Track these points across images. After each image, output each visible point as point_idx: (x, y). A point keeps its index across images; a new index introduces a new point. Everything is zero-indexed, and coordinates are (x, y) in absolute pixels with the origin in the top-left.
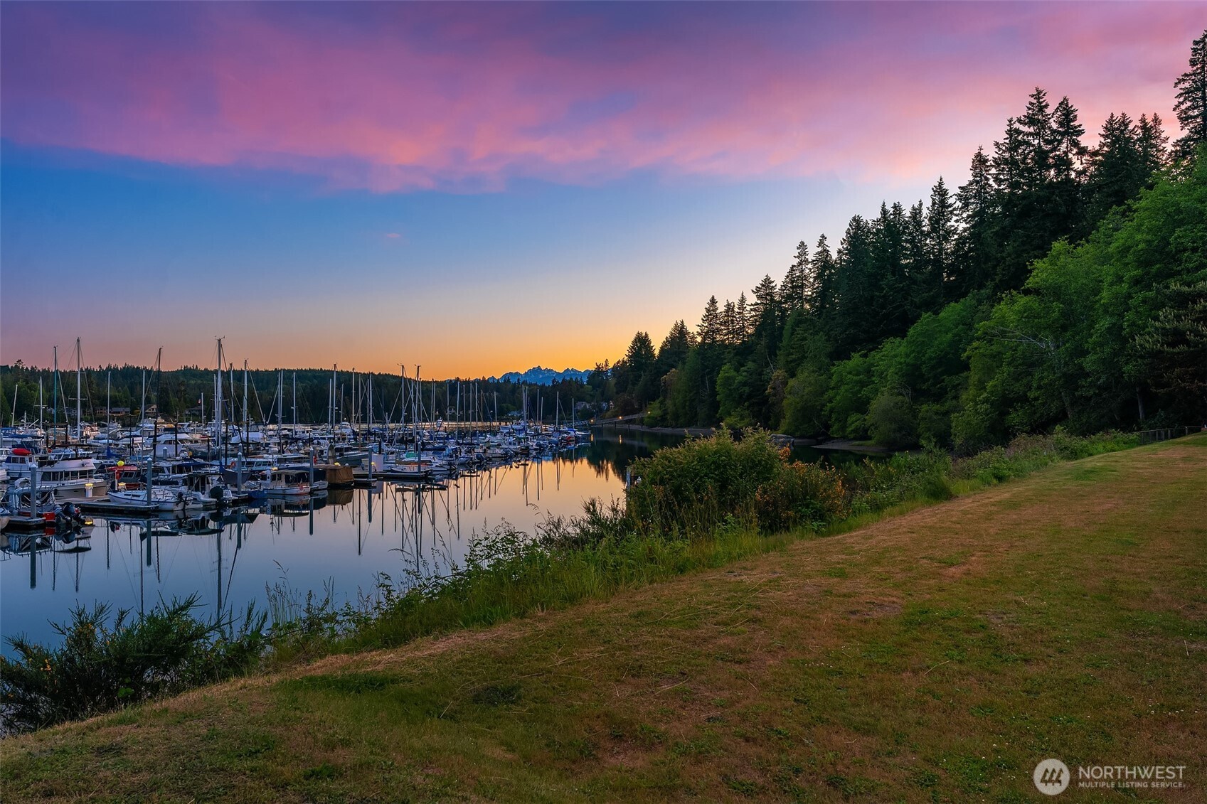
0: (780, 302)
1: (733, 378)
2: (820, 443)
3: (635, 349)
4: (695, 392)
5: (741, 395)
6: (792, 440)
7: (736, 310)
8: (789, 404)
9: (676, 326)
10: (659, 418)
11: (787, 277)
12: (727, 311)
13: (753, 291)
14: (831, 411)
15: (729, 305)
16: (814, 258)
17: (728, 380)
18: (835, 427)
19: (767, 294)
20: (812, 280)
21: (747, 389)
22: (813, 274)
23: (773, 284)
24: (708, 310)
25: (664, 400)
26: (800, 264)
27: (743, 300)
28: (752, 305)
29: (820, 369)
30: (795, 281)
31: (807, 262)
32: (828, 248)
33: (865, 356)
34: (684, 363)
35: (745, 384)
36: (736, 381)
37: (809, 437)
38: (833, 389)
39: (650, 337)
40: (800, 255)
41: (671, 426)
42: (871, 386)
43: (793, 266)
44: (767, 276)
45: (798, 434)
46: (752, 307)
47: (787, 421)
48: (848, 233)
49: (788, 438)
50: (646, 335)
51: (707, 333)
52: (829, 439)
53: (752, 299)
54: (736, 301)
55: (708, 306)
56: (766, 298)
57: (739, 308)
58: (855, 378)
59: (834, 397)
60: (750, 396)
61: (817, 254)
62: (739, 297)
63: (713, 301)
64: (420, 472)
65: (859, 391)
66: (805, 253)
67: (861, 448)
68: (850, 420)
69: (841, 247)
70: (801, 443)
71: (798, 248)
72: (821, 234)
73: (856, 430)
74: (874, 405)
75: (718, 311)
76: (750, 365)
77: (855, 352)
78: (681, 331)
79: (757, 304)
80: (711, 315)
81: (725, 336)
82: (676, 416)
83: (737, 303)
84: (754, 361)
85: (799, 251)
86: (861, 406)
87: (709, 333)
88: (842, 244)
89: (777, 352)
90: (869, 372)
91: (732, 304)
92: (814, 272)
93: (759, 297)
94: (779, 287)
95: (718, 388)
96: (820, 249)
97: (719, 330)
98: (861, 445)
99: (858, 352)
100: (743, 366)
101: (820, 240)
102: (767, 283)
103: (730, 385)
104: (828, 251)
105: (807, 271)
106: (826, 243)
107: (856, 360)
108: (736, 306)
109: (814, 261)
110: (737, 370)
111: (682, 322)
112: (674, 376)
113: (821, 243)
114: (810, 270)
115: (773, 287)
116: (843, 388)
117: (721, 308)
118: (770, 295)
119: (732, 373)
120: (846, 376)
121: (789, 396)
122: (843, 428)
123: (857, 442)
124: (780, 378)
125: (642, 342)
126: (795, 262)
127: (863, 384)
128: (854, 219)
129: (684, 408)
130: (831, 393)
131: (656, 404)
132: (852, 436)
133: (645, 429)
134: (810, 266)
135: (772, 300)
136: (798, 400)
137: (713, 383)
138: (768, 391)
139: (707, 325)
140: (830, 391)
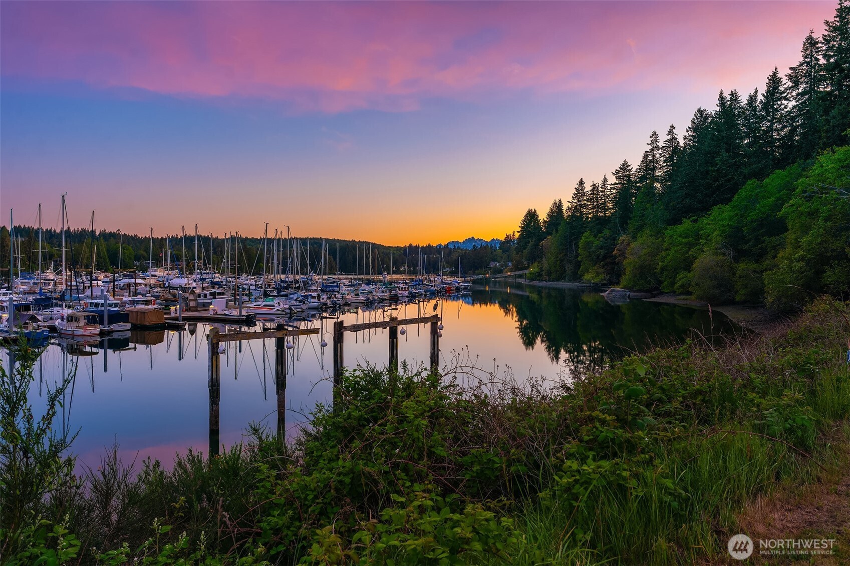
0: (636, 183)
1: (592, 242)
2: (653, 296)
3: (526, 222)
4: (564, 254)
5: (598, 256)
6: (628, 293)
7: (600, 189)
8: (629, 263)
9: (555, 204)
10: (537, 274)
11: (642, 161)
12: (592, 190)
13: (613, 174)
14: (663, 269)
15: (594, 185)
16: (664, 145)
17: (588, 244)
18: (665, 283)
19: (624, 176)
20: (661, 163)
21: (602, 252)
22: (662, 158)
23: (630, 168)
24: (577, 190)
25: (541, 260)
26: (652, 150)
27: (605, 181)
28: (612, 184)
29: (658, 233)
30: (648, 165)
31: (658, 147)
32: (676, 136)
33: (696, 221)
34: (557, 231)
35: (601, 248)
36: (594, 245)
37: (646, 291)
38: (667, 249)
39: (538, 213)
40: (652, 143)
41: (545, 280)
42: (698, 247)
43: (646, 152)
44: (625, 161)
45: (635, 289)
46: (612, 186)
47: (627, 277)
48: (693, 122)
49: (624, 291)
50: (535, 211)
51: (575, 208)
52: (662, 293)
53: (612, 180)
54: (599, 181)
55: (577, 186)
56: (623, 179)
57: (601, 188)
58: (684, 240)
59: (665, 257)
60: (605, 257)
61: (666, 141)
62: (602, 179)
63: (581, 183)
64: (240, 315)
65: (687, 252)
66: (656, 141)
67: (685, 302)
68: (678, 277)
69: (686, 134)
70: (637, 296)
71: (651, 137)
72: (670, 125)
73: (682, 286)
74: (697, 264)
75: (585, 190)
76: (607, 232)
77: (686, 218)
78: (558, 206)
79: (616, 184)
80: (579, 193)
81: (590, 210)
82: (549, 273)
83: (600, 183)
84: (610, 229)
85: (651, 139)
86: (687, 265)
87: (577, 209)
88: (687, 131)
89: (628, 221)
90: (698, 236)
91: (597, 185)
92: (663, 156)
93: (618, 178)
94: (634, 170)
95: (580, 251)
96: (669, 137)
97: (585, 206)
98: (686, 299)
99: (689, 218)
100: (601, 232)
101: (670, 129)
102: (625, 166)
103: (590, 248)
104: (676, 138)
105: (658, 156)
106: (675, 131)
107: (687, 224)
108: (600, 186)
109: (663, 147)
110: (595, 236)
111: (560, 200)
112: (549, 242)
113: (670, 132)
114: (660, 154)
115: (629, 169)
116: (673, 249)
117: (588, 188)
118: (628, 176)
119: (592, 238)
120: (676, 239)
121: (629, 257)
122: (673, 283)
123: (683, 297)
124: (625, 241)
125: (531, 216)
126: (649, 148)
127: (690, 245)
128: (699, 110)
129: (555, 266)
130: (663, 253)
131: (536, 264)
132: (680, 291)
133: (527, 282)
134: (660, 151)
135: (629, 180)
136: (636, 260)
137: (577, 246)
138: (615, 252)
139: (576, 201)
140: (663, 252)
